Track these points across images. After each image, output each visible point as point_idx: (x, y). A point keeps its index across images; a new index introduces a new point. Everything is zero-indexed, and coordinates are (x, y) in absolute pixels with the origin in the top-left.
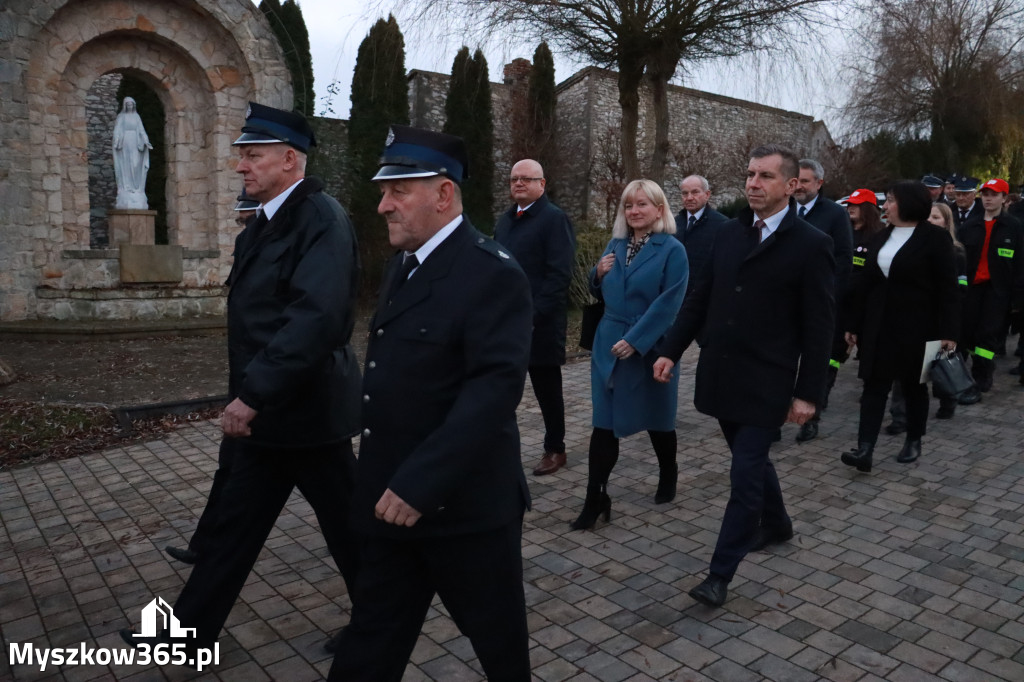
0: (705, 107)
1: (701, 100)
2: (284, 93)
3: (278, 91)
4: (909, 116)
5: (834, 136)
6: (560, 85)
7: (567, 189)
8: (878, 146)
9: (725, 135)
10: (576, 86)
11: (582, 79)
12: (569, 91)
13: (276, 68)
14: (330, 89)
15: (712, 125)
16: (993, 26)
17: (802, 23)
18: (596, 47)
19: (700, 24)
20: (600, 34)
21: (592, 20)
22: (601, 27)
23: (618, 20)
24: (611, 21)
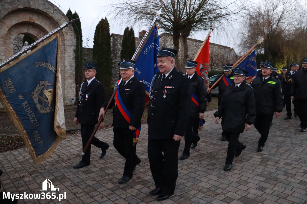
0: (198, 45)
1: (197, 43)
2: (73, 41)
3: (72, 40)
4: (258, 47)
5: (236, 53)
10: (161, 38)
11: (162, 36)
13: (71, 33)
14: (87, 39)
16: (280, 22)
17: (226, 21)
18: (166, 27)
19: (197, 20)
20: (167, 23)
21: (165, 19)
22: (168, 21)
23: (173, 19)
24: (170, 20)
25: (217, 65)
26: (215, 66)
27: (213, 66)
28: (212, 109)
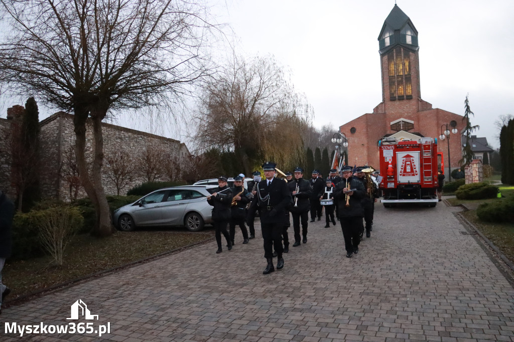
0: (125, 136)
1: (122, 132)
4: (225, 141)
5: (190, 151)
6: (42, 121)
7: (47, 180)
8: (212, 155)
9: (136, 151)
10: (52, 122)
11: (55, 119)
12: (48, 125)
15: (129, 145)
16: (257, 102)
17: (174, 93)
18: (61, 99)
19: (120, 90)
20: (63, 93)
21: (58, 84)
22: (64, 89)
23: (74, 85)
24: (69, 86)
25: (159, 172)
26: (156, 174)
27: (151, 173)
28: (152, 258)
